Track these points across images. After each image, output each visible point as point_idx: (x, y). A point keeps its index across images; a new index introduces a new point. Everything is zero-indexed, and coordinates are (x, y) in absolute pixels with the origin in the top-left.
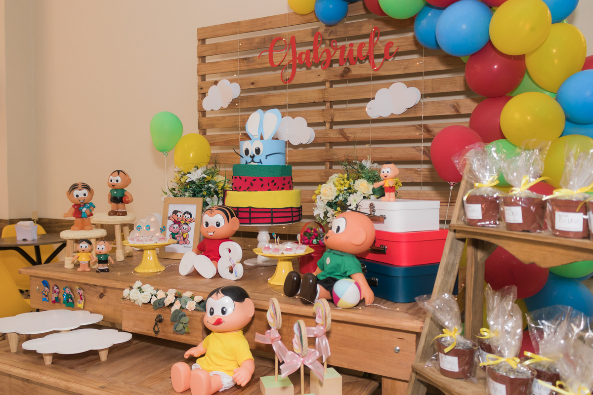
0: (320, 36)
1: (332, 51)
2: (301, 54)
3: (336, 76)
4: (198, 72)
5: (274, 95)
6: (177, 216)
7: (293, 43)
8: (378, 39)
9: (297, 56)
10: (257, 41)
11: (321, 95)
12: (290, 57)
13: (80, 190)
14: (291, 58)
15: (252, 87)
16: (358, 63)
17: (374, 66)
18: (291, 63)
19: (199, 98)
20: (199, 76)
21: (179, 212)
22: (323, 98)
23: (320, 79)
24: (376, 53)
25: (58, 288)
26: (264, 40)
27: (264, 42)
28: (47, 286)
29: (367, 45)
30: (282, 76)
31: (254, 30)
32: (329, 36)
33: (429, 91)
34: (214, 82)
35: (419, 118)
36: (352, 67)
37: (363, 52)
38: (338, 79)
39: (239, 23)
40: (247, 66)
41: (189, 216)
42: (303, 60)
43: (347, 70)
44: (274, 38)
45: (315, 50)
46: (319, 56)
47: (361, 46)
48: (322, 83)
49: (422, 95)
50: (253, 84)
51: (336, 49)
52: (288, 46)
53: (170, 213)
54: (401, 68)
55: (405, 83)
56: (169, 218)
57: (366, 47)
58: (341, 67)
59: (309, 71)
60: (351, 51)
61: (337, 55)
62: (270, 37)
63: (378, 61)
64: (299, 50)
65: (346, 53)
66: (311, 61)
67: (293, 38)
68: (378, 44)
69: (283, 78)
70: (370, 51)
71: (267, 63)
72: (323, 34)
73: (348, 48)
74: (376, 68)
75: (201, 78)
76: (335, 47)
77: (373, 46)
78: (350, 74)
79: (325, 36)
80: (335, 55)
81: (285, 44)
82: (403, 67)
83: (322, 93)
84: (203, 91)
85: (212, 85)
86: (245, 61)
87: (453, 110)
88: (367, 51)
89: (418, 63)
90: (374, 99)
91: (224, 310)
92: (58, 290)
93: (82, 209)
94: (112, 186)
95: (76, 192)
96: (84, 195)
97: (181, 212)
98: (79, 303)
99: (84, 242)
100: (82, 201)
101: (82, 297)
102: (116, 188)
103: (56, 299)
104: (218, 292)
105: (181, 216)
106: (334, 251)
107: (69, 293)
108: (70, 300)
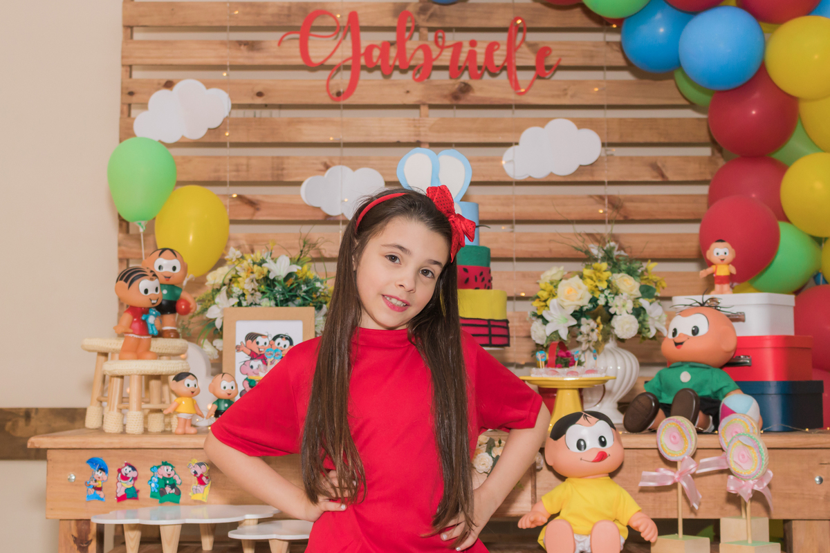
0: (409, 19)
1: (435, 51)
2: (370, 48)
3: (445, 97)
4: (123, 57)
5: (310, 122)
6: (258, 343)
7: (354, 26)
8: (523, 39)
9: (363, 51)
10: (270, 10)
11: (412, 129)
12: (346, 51)
13: (152, 279)
15: (259, 100)
16: (486, 76)
17: (516, 86)
18: (349, 63)
19: (122, 112)
20: (123, 66)
21: (261, 335)
22: (416, 135)
23: (410, 100)
24: (519, 62)
25: (134, 469)
27: (289, 16)
28: (103, 469)
29: (504, 47)
30: (328, 85)
32: (428, 21)
33: (616, 139)
34: (164, 82)
35: (601, 183)
36: (474, 83)
37: (495, 57)
38: (447, 102)
40: (248, 57)
41: (287, 343)
42: (375, 60)
43: (466, 88)
44: (311, 11)
45: (400, 44)
46: (408, 56)
47: (491, 48)
48: (416, 106)
49: (603, 143)
50: (260, 94)
51: (442, 48)
52: (342, 30)
53: (240, 339)
54: (566, 94)
55: (574, 120)
57: (502, 50)
58: (453, 81)
59: (387, 82)
60: (472, 55)
61: (446, 58)
62: (303, 7)
63: (524, 77)
64: (366, 39)
65: (463, 57)
66: (391, 62)
67: (353, 16)
68: (524, 48)
69: (330, 88)
70: (509, 57)
71: (296, 57)
72: (415, 16)
73: (466, 48)
74: (523, 90)
75: (126, 71)
76: (441, 43)
77: (516, 49)
78: (471, 94)
79: (422, 21)
80: (440, 58)
81: (335, 25)
82: (570, 93)
83: (415, 127)
84: (134, 99)
85: (158, 89)
86: (242, 47)
87: (655, 174)
88: (504, 58)
89: (596, 89)
90: (517, 144)
91: (603, 440)
92: (135, 472)
93: (147, 318)
94: (166, 277)
95: (144, 284)
96: (157, 290)
97: (267, 337)
98: (196, 491)
99: (191, 376)
100: (153, 302)
101: (204, 479)
102: (171, 281)
103: (127, 492)
104: (586, 416)
105: (265, 343)
106: (692, 364)
107: (167, 476)
108: (168, 489)
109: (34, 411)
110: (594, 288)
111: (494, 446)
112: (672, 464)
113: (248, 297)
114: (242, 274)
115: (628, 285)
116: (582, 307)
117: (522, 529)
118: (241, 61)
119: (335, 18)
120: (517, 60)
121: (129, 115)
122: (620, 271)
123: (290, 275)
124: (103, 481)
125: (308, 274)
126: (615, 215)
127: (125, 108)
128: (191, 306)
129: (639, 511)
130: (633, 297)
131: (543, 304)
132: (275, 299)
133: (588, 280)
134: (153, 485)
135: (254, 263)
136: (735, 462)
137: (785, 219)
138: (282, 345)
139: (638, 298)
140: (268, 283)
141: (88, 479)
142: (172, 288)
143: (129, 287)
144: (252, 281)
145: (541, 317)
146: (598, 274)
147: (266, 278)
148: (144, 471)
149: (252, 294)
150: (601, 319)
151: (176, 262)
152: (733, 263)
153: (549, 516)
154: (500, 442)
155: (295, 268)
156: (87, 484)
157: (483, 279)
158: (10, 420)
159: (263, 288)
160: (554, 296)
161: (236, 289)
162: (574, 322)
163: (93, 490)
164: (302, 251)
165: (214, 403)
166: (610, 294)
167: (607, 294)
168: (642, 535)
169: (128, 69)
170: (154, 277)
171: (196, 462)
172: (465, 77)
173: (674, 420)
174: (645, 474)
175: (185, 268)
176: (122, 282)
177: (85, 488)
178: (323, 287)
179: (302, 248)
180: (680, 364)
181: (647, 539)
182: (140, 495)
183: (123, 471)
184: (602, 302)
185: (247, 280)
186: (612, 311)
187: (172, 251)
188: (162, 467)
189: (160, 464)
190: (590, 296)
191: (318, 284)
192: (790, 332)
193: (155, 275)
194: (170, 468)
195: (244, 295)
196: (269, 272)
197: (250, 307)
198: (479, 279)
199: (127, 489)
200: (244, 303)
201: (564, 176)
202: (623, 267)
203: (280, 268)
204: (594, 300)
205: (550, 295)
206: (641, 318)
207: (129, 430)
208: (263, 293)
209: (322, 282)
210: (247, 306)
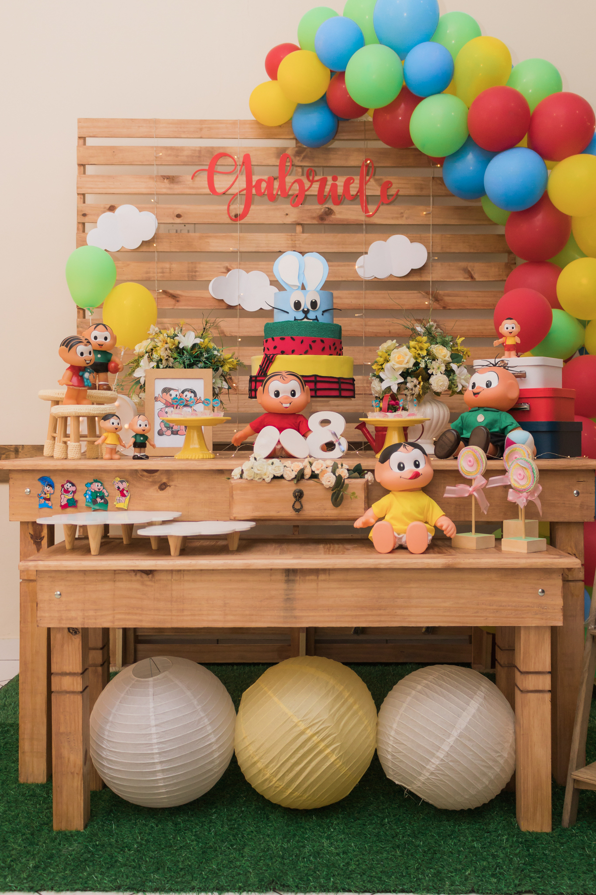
0: (288, 160)
1: (307, 184)
2: (259, 182)
3: (314, 218)
4: (78, 188)
6: (171, 395)
7: (247, 164)
9: (254, 184)
10: (186, 153)
11: (290, 242)
12: (242, 183)
13: (86, 345)
14: (244, 186)
15: (178, 220)
16: (345, 204)
17: (366, 210)
18: (244, 192)
19: (78, 229)
20: (78, 194)
21: (173, 389)
22: (293, 247)
23: (289, 220)
24: (368, 193)
25: (73, 485)
26: (199, 154)
27: (199, 157)
28: (51, 485)
30: (228, 209)
31: (183, 136)
32: (301, 161)
34: (108, 206)
36: (335, 208)
37: (351, 189)
38: (315, 222)
39: (156, 122)
40: (170, 188)
41: (192, 395)
42: (263, 191)
43: (329, 212)
44: (216, 153)
45: (282, 178)
46: (287, 188)
47: (348, 182)
49: (429, 253)
50: (179, 216)
51: (312, 182)
52: (239, 168)
53: (158, 392)
54: (403, 217)
55: (407, 236)
56: (156, 399)
57: (357, 183)
58: (319, 207)
59: (273, 206)
60: (334, 187)
61: (315, 189)
62: (210, 150)
64: (257, 174)
65: (327, 189)
66: (275, 192)
67: (247, 158)
68: (372, 182)
69: (230, 211)
70: (361, 190)
71: (204, 188)
72: (292, 157)
73: (330, 182)
74: (371, 213)
75: (81, 198)
76: (311, 178)
77: (366, 184)
78: (333, 216)
79: (297, 161)
80: (311, 189)
81: (234, 164)
82: (405, 215)
83: (292, 240)
84: (86, 219)
85: (104, 212)
86: (165, 180)
87: (467, 276)
88: (357, 189)
89: (425, 213)
90: (366, 253)
91: (417, 463)
92: (74, 487)
93: (83, 374)
94: (99, 345)
95: (80, 348)
96: (90, 353)
97: (178, 390)
98: (119, 501)
99: (115, 417)
100: (87, 362)
101: (125, 492)
102: (103, 349)
103: (69, 501)
104: (405, 445)
105: (176, 395)
106: (485, 408)
107: (98, 490)
108: (99, 500)
109: (21, 447)
110: (417, 355)
111: (338, 468)
112: (469, 482)
113: (164, 362)
114: (159, 344)
115: (442, 353)
116: (408, 369)
117: (357, 528)
118: (164, 191)
119: (233, 159)
120: (366, 190)
121: (84, 231)
122: (437, 343)
123: (194, 346)
124: (51, 494)
125: (209, 345)
126: (436, 305)
127: (81, 226)
128: (119, 367)
129: (443, 515)
130: (445, 362)
131: (380, 367)
132: (184, 363)
133: (413, 349)
134: (87, 497)
135: (168, 337)
136: (515, 480)
137: (559, 306)
138: (188, 396)
139: (450, 363)
140: (180, 351)
141: (40, 493)
142: (105, 353)
143: (69, 351)
144: (166, 350)
145: (379, 377)
146: (420, 344)
147: (177, 347)
148: (81, 487)
149: (167, 360)
150: (422, 378)
151: (107, 334)
152: (519, 335)
153: (377, 519)
154: (342, 465)
155: (198, 341)
156: (39, 496)
157: (336, 348)
158: (4, 454)
159: (176, 355)
160: (388, 361)
161: (155, 356)
162: (402, 380)
163: (44, 500)
164: (204, 329)
165: (132, 437)
166: (428, 359)
167: (426, 360)
168: (445, 533)
169: (82, 197)
170: (88, 344)
171: (119, 479)
172: (329, 205)
173: (470, 448)
174: (448, 488)
175: (114, 338)
176: (64, 347)
177: (38, 499)
178: (219, 355)
179: (205, 326)
180: (477, 408)
181: (448, 535)
182: (79, 505)
183: (65, 487)
184: (422, 365)
185: (163, 349)
186: (430, 372)
187: (104, 325)
188: (94, 484)
189: (92, 481)
190: (415, 361)
191: (215, 353)
192: (559, 386)
193: (89, 342)
194: (100, 484)
195: (161, 360)
196: (179, 343)
197: (165, 369)
198: (333, 348)
199: (68, 500)
200: (161, 366)
201: (400, 277)
202: (439, 340)
203: (188, 340)
204: (416, 364)
205: (385, 360)
206: (451, 377)
207: (70, 456)
208: (175, 359)
209: (218, 351)
210: (163, 368)
